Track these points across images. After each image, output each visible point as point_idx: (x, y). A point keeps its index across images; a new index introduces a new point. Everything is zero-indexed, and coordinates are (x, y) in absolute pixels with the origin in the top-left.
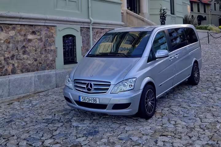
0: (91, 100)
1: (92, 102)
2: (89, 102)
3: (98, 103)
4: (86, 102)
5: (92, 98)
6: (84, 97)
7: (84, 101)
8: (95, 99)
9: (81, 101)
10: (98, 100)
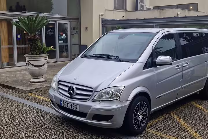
0: (71, 106)
1: (72, 109)
2: (69, 108)
3: (78, 110)
4: (67, 107)
5: (72, 104)
6: (65, 102)
7: (65, 106)
8: (75, 105)
9: (62, 105)
10: (78, 107)
